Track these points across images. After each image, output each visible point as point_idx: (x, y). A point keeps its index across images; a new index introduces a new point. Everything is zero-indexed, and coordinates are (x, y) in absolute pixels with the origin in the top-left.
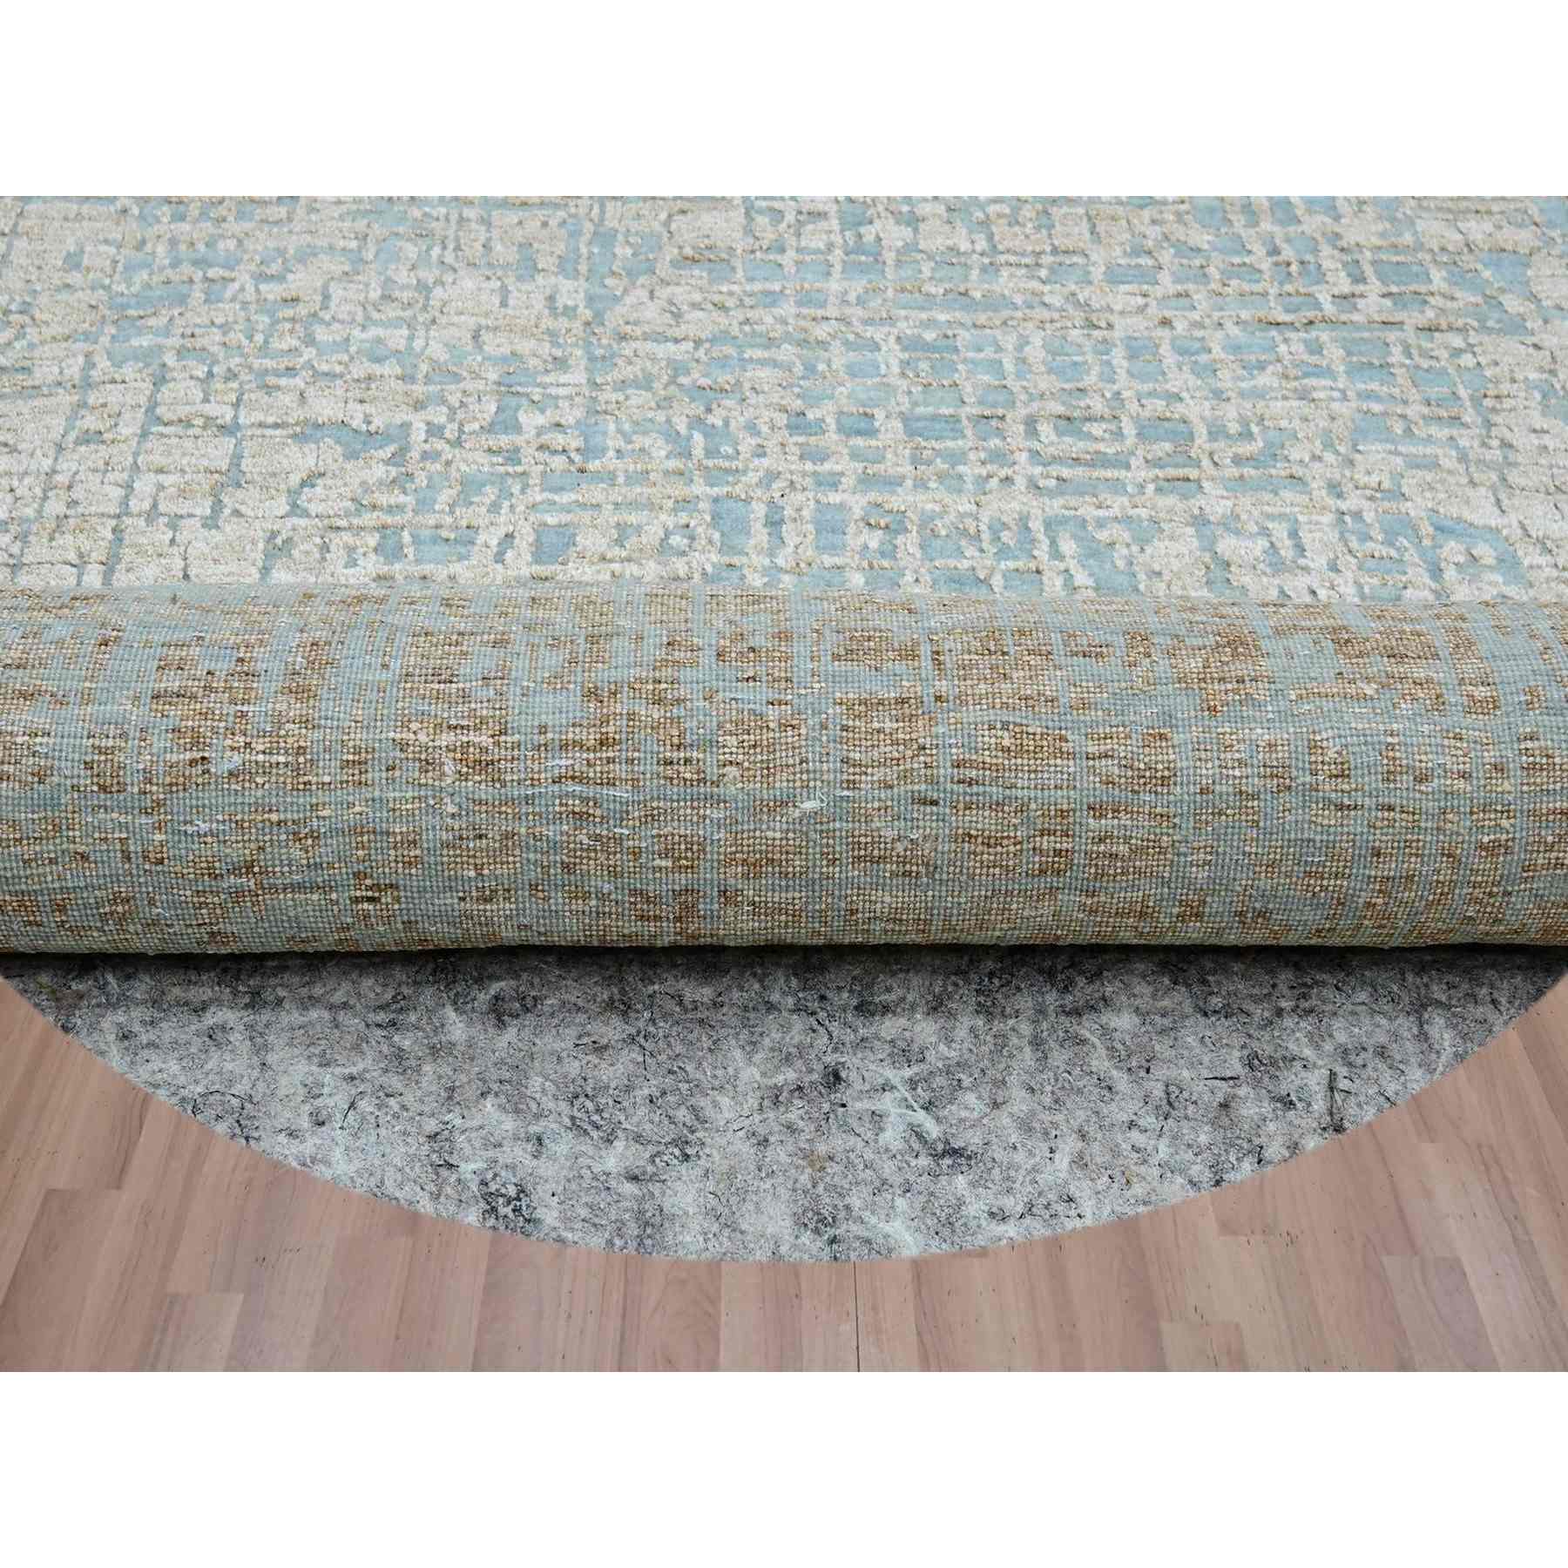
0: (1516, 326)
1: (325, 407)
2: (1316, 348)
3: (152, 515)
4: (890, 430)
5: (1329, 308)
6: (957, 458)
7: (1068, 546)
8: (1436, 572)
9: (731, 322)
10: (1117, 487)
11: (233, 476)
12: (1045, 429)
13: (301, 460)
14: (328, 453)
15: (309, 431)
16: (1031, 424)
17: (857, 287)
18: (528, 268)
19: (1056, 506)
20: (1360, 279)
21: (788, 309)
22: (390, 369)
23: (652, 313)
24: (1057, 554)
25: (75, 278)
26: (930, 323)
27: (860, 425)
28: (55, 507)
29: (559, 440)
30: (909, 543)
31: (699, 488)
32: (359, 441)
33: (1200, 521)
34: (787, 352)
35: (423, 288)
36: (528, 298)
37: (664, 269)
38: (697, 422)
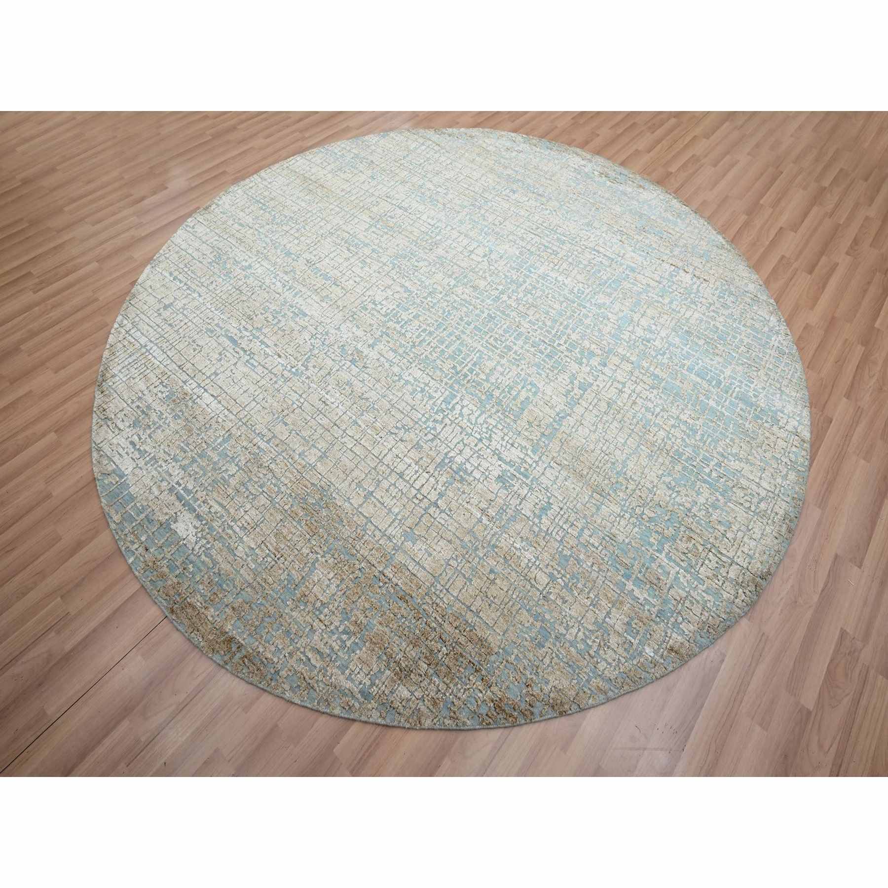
0: (581, 364)
1: (407, 284)
2: (545, 349)
3: (377, 286)
4: (472, 326)
5: (555, 345)
6: (476, 335)
7: (477, 355)
8: (523, 388)
9: (468, 299)
10: (493, 351)
11: (389, 287)
12: (492, 338)
13: (399, 289)
14: (402, 290)
15: (402, 286)
16: (491, 336)
17: (492, 303)
18: (450, 276)
19: (482, 349)
20: (565, 343)
21: (478, 301)
22: (419, 283)
23: (460, 292)
24: (475, 355)
25: (396, 248)
26: (494, 313)
27: (469, 324)
28: (368, 279)
29: (430, 303)
30: (458, 342)
31: (440, 320)
32: (407, 290)
33: (498, 362)
34: (471, 307)
35: (434, 273)
36: (447, 280)
37: (468, 286)
38: (449, 311)
